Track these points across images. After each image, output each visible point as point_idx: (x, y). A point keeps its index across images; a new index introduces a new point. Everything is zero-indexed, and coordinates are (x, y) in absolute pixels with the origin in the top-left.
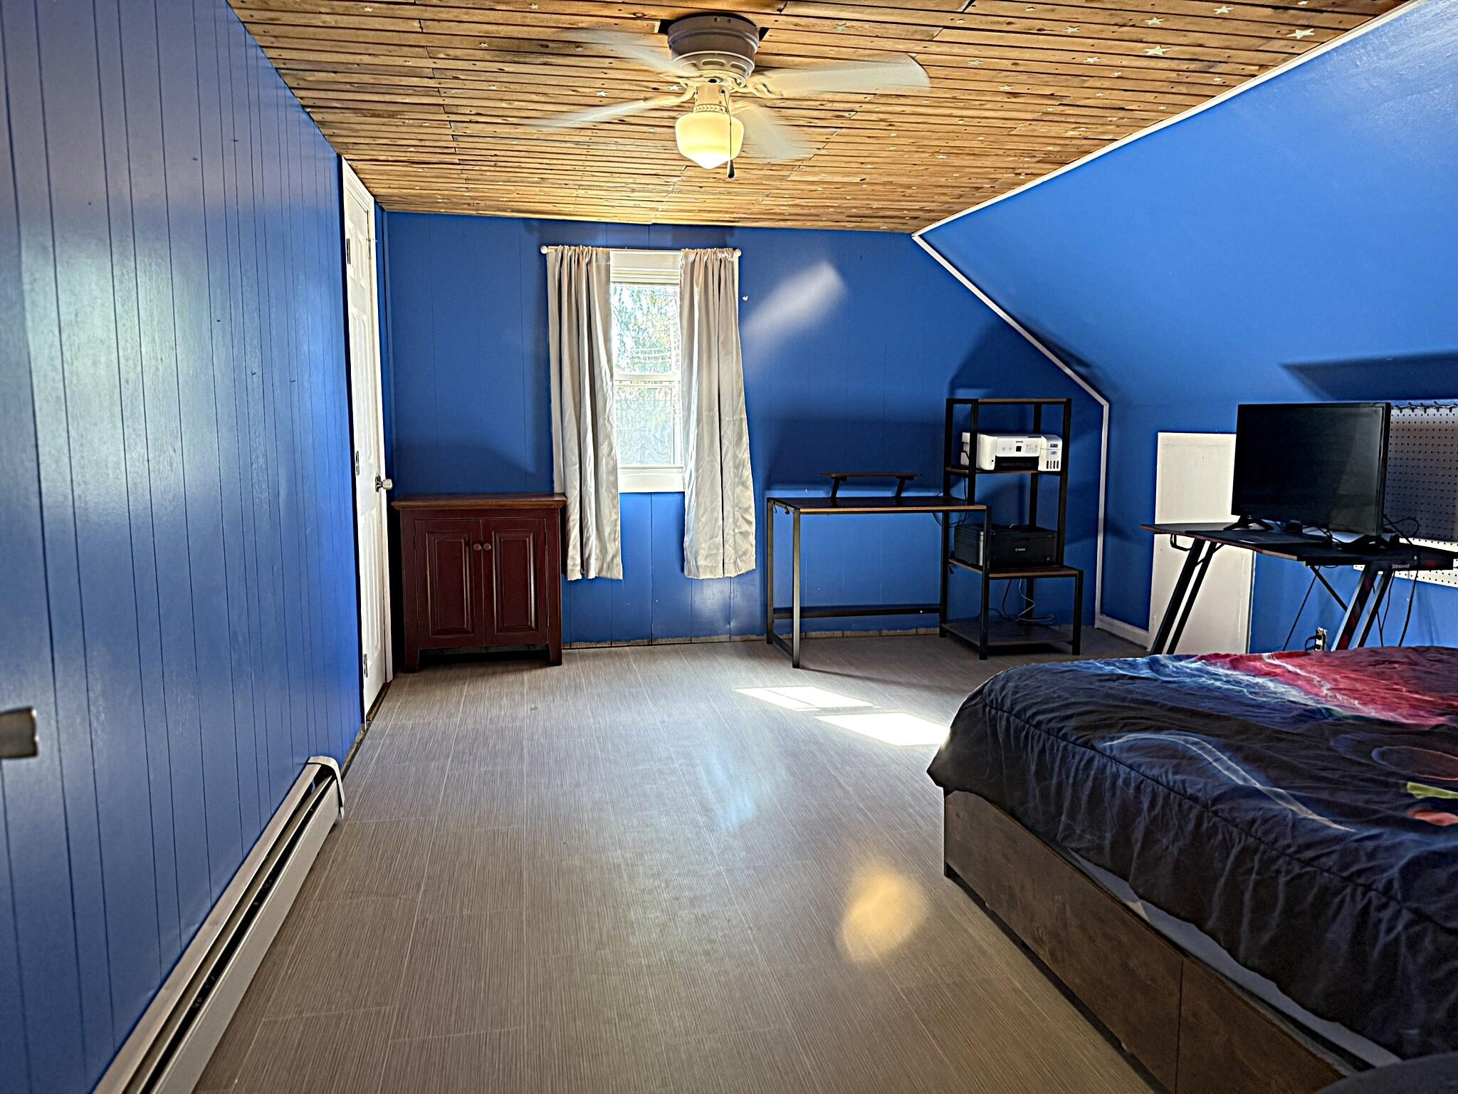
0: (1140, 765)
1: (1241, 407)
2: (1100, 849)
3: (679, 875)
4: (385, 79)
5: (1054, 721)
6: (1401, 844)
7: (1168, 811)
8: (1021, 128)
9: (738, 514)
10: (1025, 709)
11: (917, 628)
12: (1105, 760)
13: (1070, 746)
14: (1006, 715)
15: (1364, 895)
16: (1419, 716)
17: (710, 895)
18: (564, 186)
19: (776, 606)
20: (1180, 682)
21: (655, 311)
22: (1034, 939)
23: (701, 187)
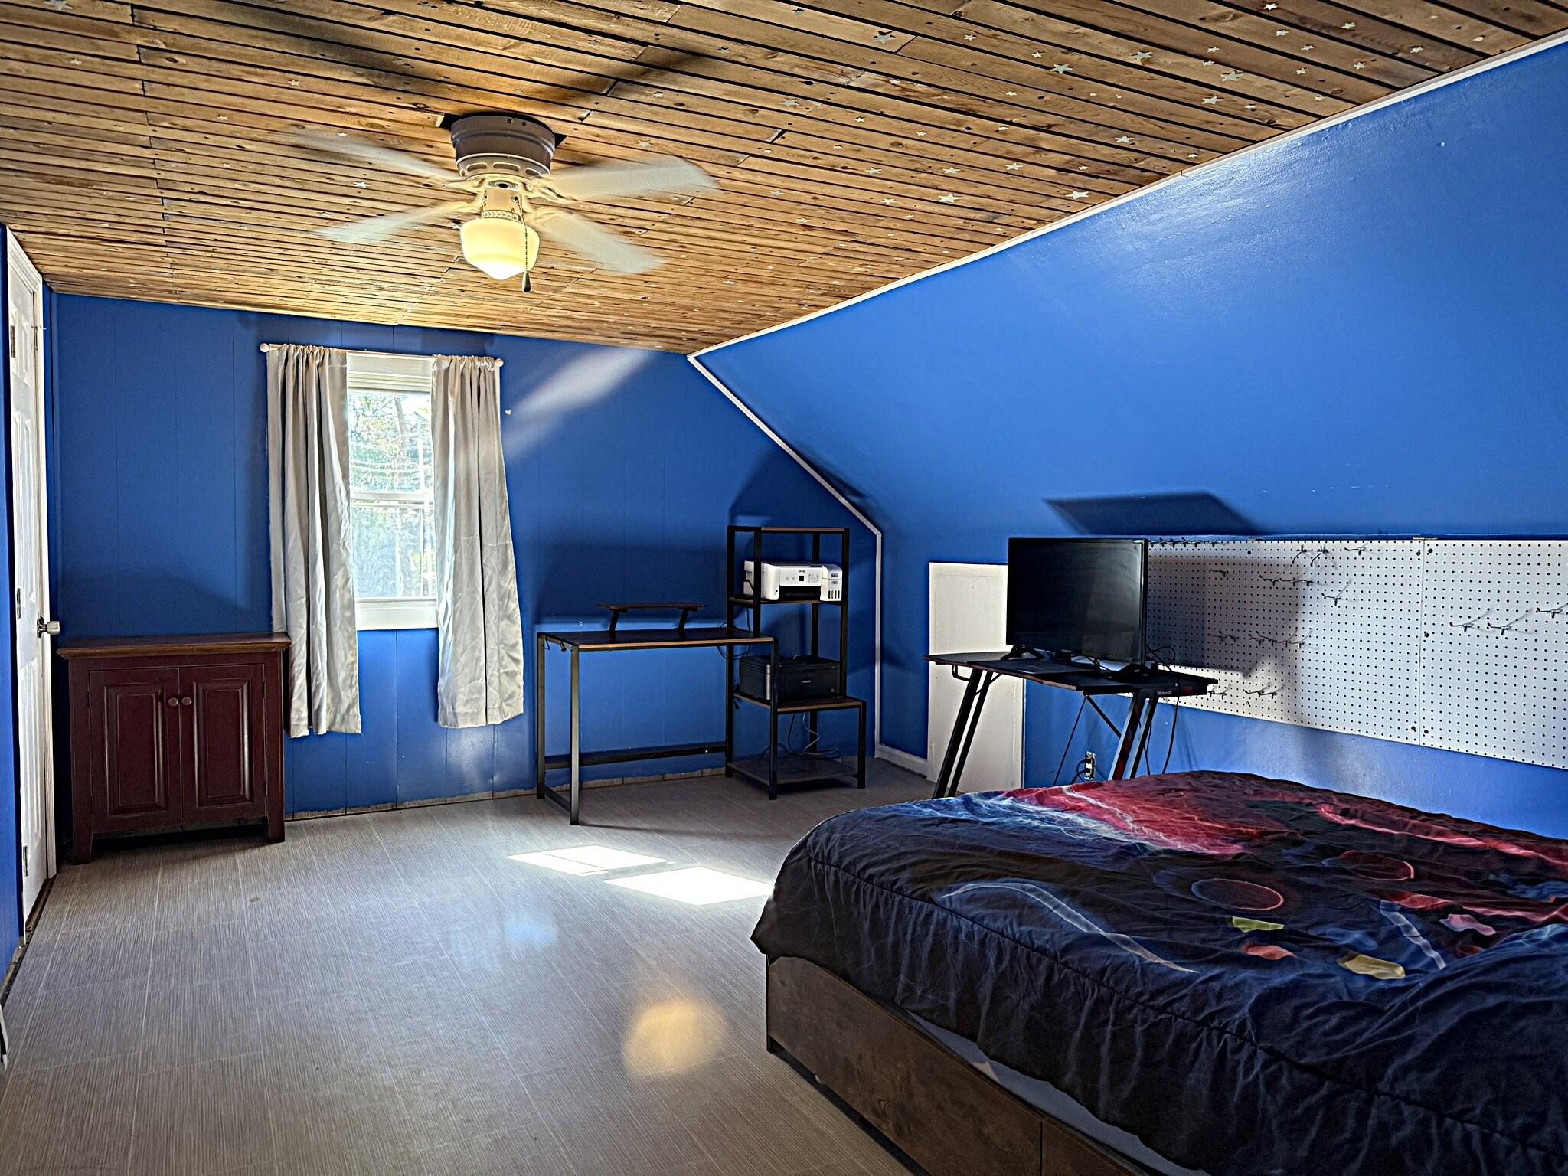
0: (983, 918)
1: (1011, 540)
2: (945, 1009)
3: (467, 1091)
4: (83, 143)
5: (887, 874)
6: (1244, 981)
7: (1016, 965)
8: (811, 260)
9: (503, 652)
10: (854, 863)
11: (702, 769)
12: (945, 914)
13: (907, 900)
14: (833, 869)
15: (1220, 1038)
16: (1216, 845)
17: (509, 1110)
18: (297, 279)
19: (547, 754)
20: (999, 824)
21: (369, 413)
22: (875, 1112)
23: (463, 291)
